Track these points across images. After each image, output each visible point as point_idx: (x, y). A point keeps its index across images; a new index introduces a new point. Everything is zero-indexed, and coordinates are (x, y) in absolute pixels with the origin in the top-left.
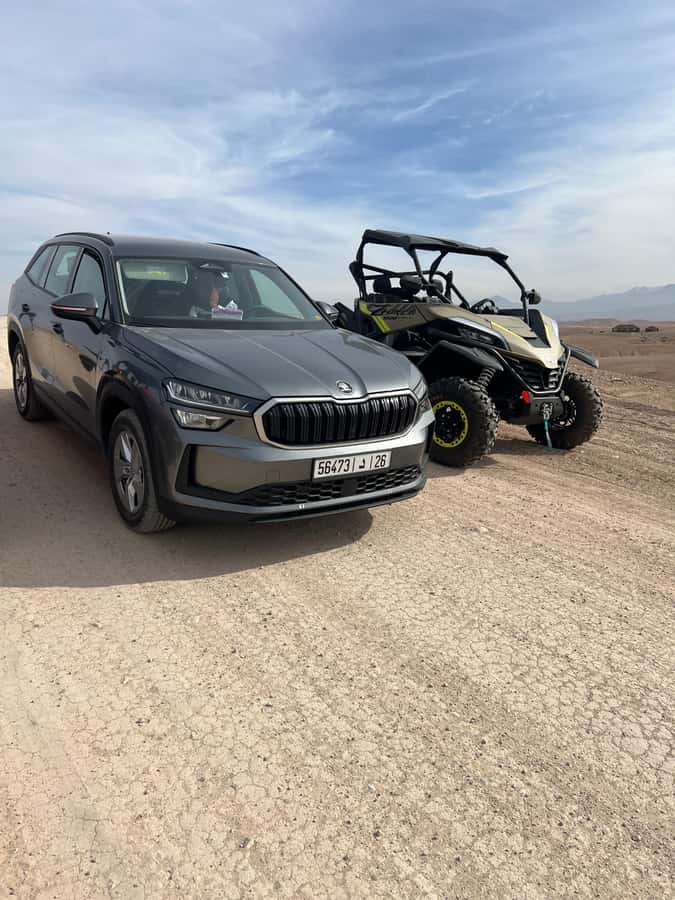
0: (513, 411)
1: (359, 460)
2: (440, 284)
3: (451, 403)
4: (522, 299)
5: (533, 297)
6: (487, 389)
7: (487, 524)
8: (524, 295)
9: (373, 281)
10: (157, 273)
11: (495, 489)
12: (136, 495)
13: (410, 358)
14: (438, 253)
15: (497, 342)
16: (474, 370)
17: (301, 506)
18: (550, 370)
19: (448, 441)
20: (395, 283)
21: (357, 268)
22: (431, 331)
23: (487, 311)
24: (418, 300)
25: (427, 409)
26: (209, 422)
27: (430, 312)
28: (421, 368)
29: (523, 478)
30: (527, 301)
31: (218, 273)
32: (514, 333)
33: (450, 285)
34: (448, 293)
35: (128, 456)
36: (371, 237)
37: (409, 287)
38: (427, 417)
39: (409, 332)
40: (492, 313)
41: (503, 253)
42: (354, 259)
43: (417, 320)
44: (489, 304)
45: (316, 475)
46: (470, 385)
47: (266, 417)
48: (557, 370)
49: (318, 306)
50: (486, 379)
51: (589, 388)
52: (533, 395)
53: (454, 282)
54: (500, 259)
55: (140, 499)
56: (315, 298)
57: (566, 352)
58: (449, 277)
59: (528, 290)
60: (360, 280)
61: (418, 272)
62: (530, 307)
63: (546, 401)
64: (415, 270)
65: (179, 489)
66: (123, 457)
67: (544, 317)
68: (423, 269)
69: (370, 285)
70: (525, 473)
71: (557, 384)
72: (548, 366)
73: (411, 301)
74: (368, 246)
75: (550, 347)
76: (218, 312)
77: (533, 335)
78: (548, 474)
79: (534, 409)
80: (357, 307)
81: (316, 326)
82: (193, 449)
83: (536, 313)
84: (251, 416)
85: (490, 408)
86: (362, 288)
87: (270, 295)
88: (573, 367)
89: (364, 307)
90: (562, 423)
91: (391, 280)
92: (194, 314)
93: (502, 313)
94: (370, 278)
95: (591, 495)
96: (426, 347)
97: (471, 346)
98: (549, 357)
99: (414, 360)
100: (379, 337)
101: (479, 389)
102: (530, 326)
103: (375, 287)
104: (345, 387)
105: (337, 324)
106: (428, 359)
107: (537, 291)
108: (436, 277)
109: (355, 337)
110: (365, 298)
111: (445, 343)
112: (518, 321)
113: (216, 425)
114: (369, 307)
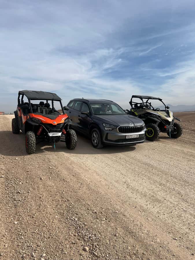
0: (163, 130)
1: (133, 136)
2: (148, 105)
3: (150, 128)
4: (165, 108)
5: (168, 108)
6: (158, 126)
7: (157, 149)
8: (166, 107)
9: (134, 105)
10: (97, 106)
11: (159, 144)
12: (96, 142)
13: (142, 120)
14: (147, 99)
15: (159, 117)
16: (155, 122)
17: (124, 143)
18: (171, 122)
19: (150, 136)
20: (139, 105)
21: (131, 103)
22: (146, 115)
23: (158, 111)
24: (144, 109)
25: (145, 128)
26: (110, 129)
27: (146, 111)
28: (144, 122)
29: (165, 143)
30: (166, 108)
31: (107, 106)
32: (163, 115)
33: (150, 105)
34: (150, 107)
35: (95, 136)
36: (133, 97)
37: (142, 106)
38: (145, 129)
39: (142, 115)
40: (159, 111)
41: (161, 99)
42: (130, 101)
43: (143, 113)
44: (158, 109)
45: (127, 138)
46: (154, 125)
47: (119, 128)
48: (172, 122)
49: (124, 111)
50: (157, 124)
51: (180, 126)
52: (167, 127)
53: (151, 104)
54: (161, 100)
55: (97, 143)
56: (124, 109)
57: (174, 118)
58: (150, 104)
59: (166, 106)
60: (131, 105)
61: (143, 103)
62: (167, 109)
63: (170, 128)
64: (142, 102)
65: (105, 140)
66: (94, 136)
67: (169, 111)
68: (144, 102)
69: (133, 106)
70: (166, 142)
71: (172, 125)
72: (170, 121)
73: (142, 109)
74: (133, 98)
75: (170, 117)
76: (107, 112)
77: (167, 115)
78: (171, 142)
79: (167, 129)
80: (131, 110)
81: (124, 114)
82: (107, 134)
83: (168, 111)
84: (116, 128)
85: (158, 129)
86: (132, 106)
87: (114, 108)
88: (176, 121)
89: (132, 110)
90: (175, 133)
91: (138, 105)
92: (101, 113)
93: (161, 111)
94: (133, 104)
95: (178, 145)
96: (145, 118)
97: (154, 117)
98: (170, 119)
99: (143, 120)
100: (136, 116)
101: (156, 126)
102: (167, 113)
103: (134, 106)
104: (131, 124)
105: (128, 114)
106: (145, 120)
107: (168, 106)
108: (147, 104)
109: (131, 116)
110: (132, 108)
111: (149, 117)
112: (164, 112)
113: (111, 130)
114: (133, 110)
